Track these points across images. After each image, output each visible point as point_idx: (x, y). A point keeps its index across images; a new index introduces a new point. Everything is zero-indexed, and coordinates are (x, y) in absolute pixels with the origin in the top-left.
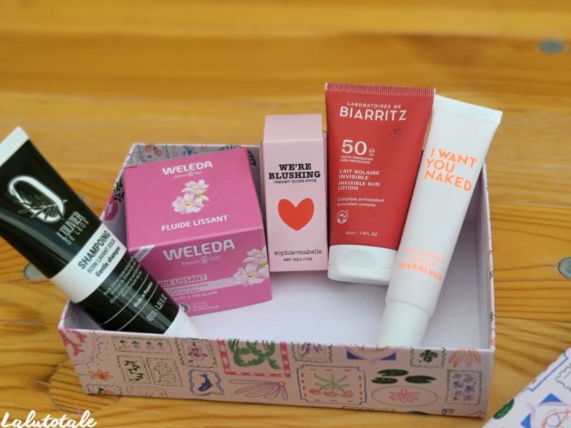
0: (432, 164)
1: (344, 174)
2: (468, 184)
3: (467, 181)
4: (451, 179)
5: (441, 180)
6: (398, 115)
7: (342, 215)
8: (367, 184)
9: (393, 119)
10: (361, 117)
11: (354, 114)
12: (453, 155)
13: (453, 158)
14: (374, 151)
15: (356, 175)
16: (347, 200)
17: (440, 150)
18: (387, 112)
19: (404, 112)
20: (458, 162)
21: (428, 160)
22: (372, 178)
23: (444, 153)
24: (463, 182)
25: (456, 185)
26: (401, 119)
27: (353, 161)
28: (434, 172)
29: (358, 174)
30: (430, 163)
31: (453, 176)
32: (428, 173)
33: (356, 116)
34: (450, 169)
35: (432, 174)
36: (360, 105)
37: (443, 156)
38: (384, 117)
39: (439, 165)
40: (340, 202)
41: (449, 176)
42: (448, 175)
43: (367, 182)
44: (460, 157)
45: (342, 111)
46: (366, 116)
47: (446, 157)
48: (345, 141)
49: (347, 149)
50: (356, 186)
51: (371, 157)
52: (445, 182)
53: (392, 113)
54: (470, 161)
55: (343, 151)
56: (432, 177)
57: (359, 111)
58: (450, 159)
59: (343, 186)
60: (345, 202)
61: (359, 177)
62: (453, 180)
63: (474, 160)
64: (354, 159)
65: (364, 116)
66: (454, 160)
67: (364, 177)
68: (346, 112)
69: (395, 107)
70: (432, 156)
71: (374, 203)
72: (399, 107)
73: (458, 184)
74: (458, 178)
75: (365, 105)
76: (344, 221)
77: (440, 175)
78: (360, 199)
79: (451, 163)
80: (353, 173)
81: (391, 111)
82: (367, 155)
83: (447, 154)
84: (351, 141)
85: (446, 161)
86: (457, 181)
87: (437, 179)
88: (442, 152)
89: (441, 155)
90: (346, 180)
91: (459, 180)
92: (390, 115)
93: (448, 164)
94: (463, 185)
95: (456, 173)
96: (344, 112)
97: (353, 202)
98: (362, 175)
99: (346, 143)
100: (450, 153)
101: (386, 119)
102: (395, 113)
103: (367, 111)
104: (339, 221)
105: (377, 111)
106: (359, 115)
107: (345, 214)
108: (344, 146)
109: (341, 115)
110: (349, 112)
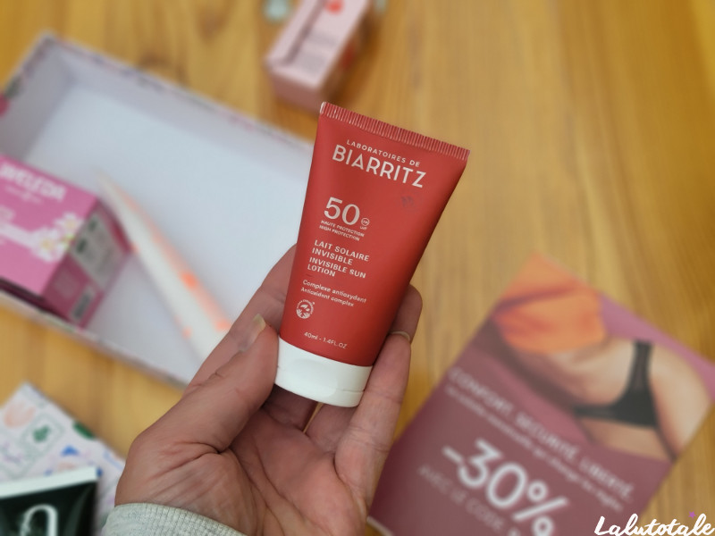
1: (320, 248)
6: (413, 177)
7: (305, 306)
8: (348, 271)
9: (404, 181)
10: (361, 166)
11: (352, 160)
14: (368, 223)
15: (336, 253)
16: (316, 287)
18: (399, 167)
19: (423, 174)
22: (357, 265)
26: (415, 184)
27: (336, 232)
29: (339, 254)
33: (354, 164)
36: (364, 148)
38: (393, 174)
40: (306, 287)
43: (349, 267)
45: (336, 152)
46: (369, 166)
48: (332, 199)
49: (332, 211)
50: (333, 271)
51: (362, 231)
53: (405, 171)
55: (326, 213)
57: (360, 157)
59: (315, 265)
60: (313, 289)
61: (340, 259)
64: (339, 230)
65: (365, 165)
67: (347, 261)
68: (342, 154)
69: (412, 162)
71: (352, 301)
72: (417, 164)
75: (370, 150)
76: (307, 316)
78: (334, 292)
80: (332, 251)
81: (404, 168)
82: (357, 227)
84: (341, 202)
90: (320, 257)
92: (402, 173)
96: (339, 153)
97: (324, 292)
98: (344, 256)
99: (333, 203)
101: (395, 178)
102: (410, 172)
103: (372, 159)
104: (299, 312)
105: (385, 163)
106: (358, 163)
107: (309, 307)
108: (329, 206)
109: (334, 158)
110: (346, 155)
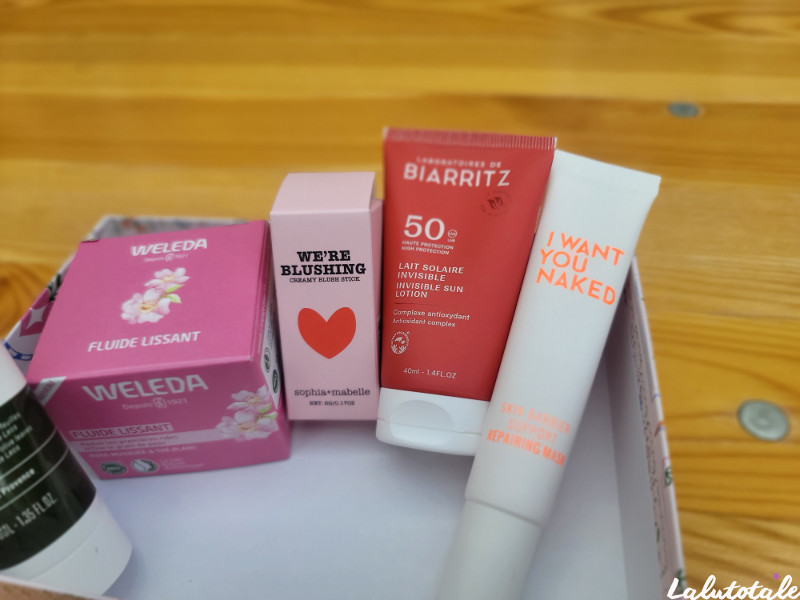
0: (550, 258)
1: (406, 270)
2: (610, 293)
3: (608, 288)
4: (581, 285)
5: (565, 285)
6: (496, 178)
7: (399, 339)
8: (442, 288)
9: (488, 184)
10: (437, 180)
11: (427, 174)
12: (585, 244)
13: (584, 248)
14: (455, 234)
15: (424, 272)
16: (408, 313)
17: (563, 235)
18: (479, 173)
19: (507, 173)
20: (594, 255)
21: (543, 252)
22: (451, 279)
23: (570, 240)
24: (602, 289)
25: (590, 294)
26: (501, 184)
27: (421, 249)
28: (553, 271)
29: (428, 272)
30: (545, 256)
31: (584, 279)
32: (542, 272)
33: (430, 179)
34: (579, 266)
35: (549, 274)
36: (437, 162)
37: (568, 246)
38: (474, 181)
39: (562, 259)
40: (398, 317)
41: (578, 280)
42: (576, 277)
43: (442, 284)
44: (596, 248)
45: (407, 170)
46: (446, 179)
47: (573, 246)
48: (410, 217)
49: (413, 230)
50: (425, 291)
51: (451, 244)
52: (572, 288)
53: (486, 176)
54: (612, 255)
55: (407, 233)
56: (550, 279)
57: (435, 172)
58: (580, 250)
59: (403, 290)
60: (405, 317)
61: (431, 277)
62: (585, 286)
63: (619, 252)
64: (423, 247)
65: (442, 177)
66: (587, 252)
67: (439, 277)
68: (415, 172)
69: (492, 164)
70: (549, 244)
71: (453, 321)
72: (499, 165)
73: (594, 292)
74: (593, 282)
75: (444, 162)
76: (403, 349)
77: (564, 276)
78: (429, 314)
79: (582, 256)
80: (420, 270)
81: (486, 172)
82: (444, 240)
83: (574, 241)
84: (420, 218)
85: (572, 253)
86: (592, 288)
87: (558, 283)
88: (566, 238)
89: (565, 244)
90: (408, 280)
91: (596, 286)
92: (484, 178)
93: (576, 258)
94: (601, 294)
95: (590, 274)
96: (411, 172)
97: (418, 318)
98: (434, 273)
99: (412, 221)
100: (579, 240)
101: (477, 184)
102: (492, 176)
103: (447, 171)
104: (394, 348)
105: (463, 172)
106: (434, 177)
107: (404, 339)
108: (408, 225)
109: (406, 176)
110: (419, 172)
